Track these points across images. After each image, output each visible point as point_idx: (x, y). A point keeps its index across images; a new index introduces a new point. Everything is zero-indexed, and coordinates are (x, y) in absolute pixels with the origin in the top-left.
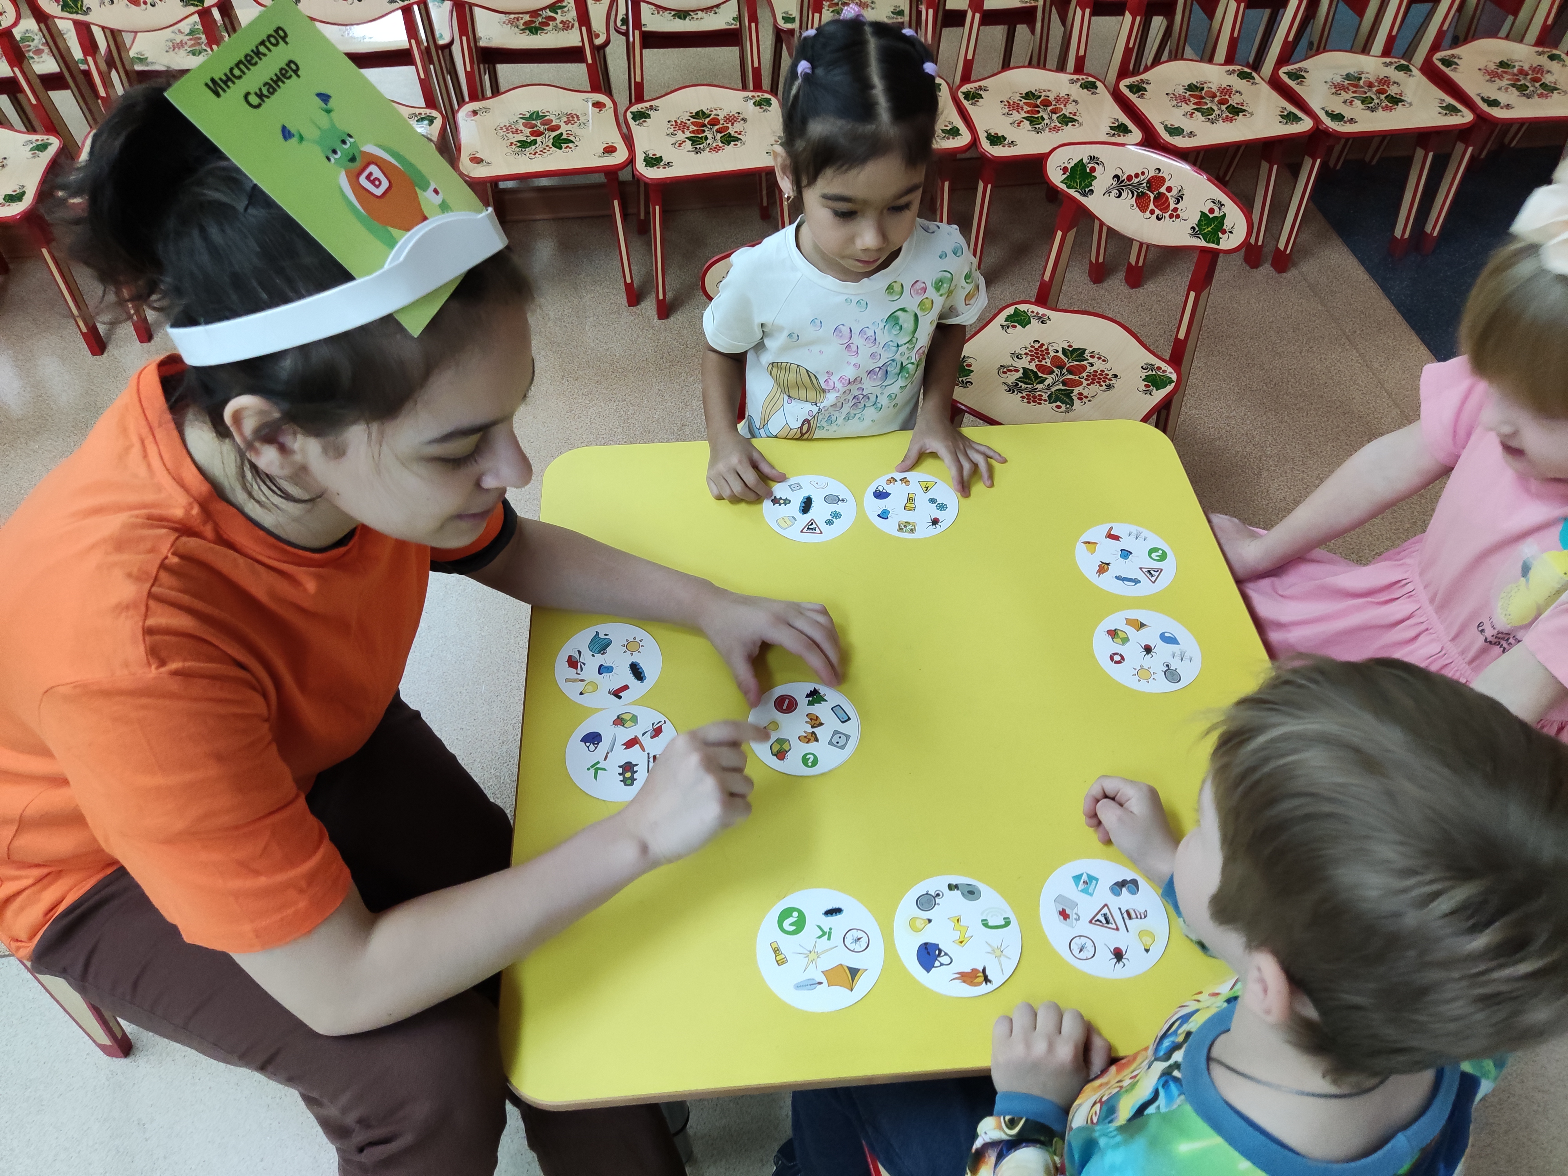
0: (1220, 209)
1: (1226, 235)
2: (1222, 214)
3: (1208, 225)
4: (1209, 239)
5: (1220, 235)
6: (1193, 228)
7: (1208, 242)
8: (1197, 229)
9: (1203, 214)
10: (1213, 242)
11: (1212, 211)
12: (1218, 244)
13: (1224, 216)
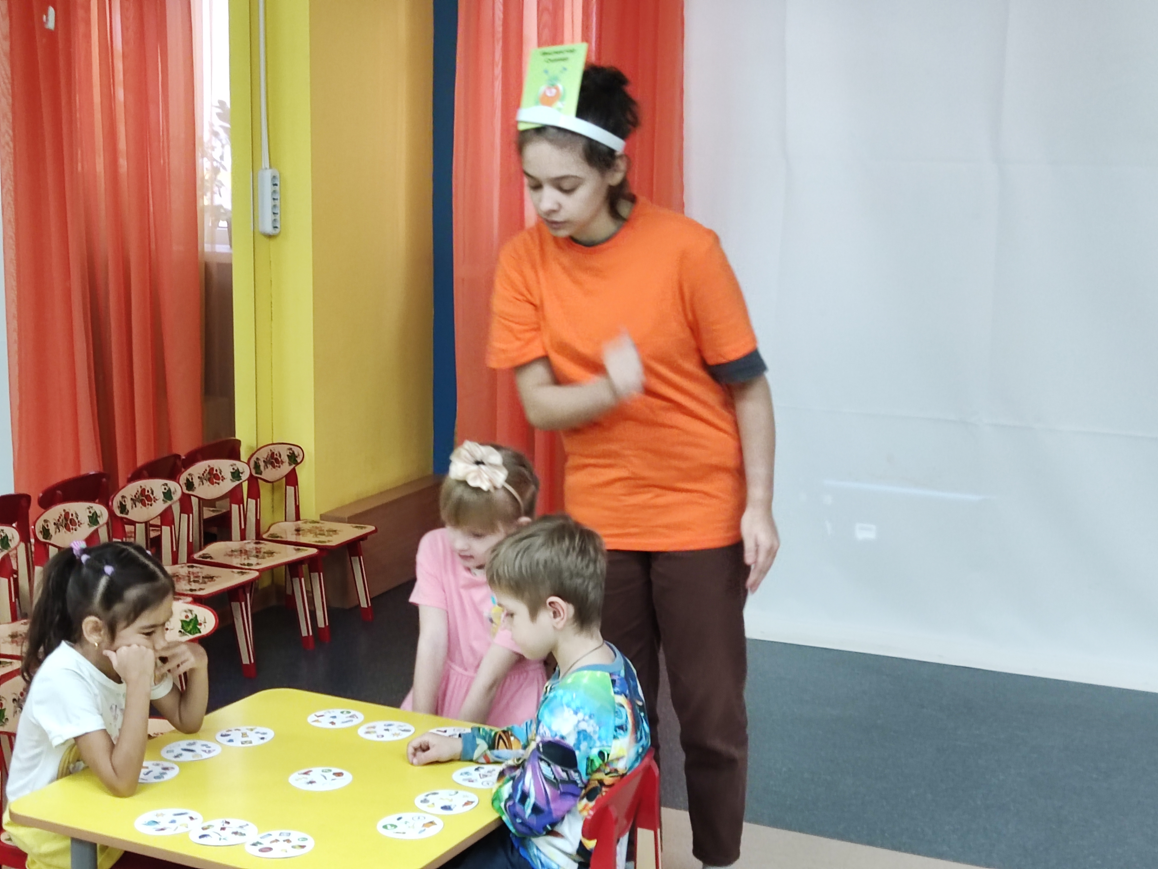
0: (192, 614)
1: (203, 626)
2: (194, 616)
3: (189, 625)
4: (193, 632)
5: (199, 627)
6: (180, 631)
7: (194, 634)
8: (183, 631)
9: (182, 621)
10: (197, 633)
11: (187, 617)
12: (200, 632)
13: (196, 616)
